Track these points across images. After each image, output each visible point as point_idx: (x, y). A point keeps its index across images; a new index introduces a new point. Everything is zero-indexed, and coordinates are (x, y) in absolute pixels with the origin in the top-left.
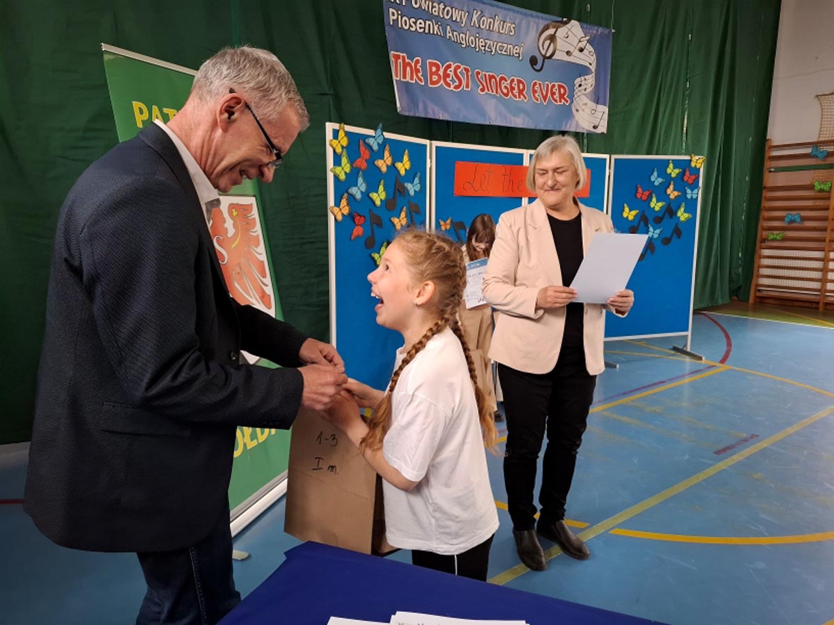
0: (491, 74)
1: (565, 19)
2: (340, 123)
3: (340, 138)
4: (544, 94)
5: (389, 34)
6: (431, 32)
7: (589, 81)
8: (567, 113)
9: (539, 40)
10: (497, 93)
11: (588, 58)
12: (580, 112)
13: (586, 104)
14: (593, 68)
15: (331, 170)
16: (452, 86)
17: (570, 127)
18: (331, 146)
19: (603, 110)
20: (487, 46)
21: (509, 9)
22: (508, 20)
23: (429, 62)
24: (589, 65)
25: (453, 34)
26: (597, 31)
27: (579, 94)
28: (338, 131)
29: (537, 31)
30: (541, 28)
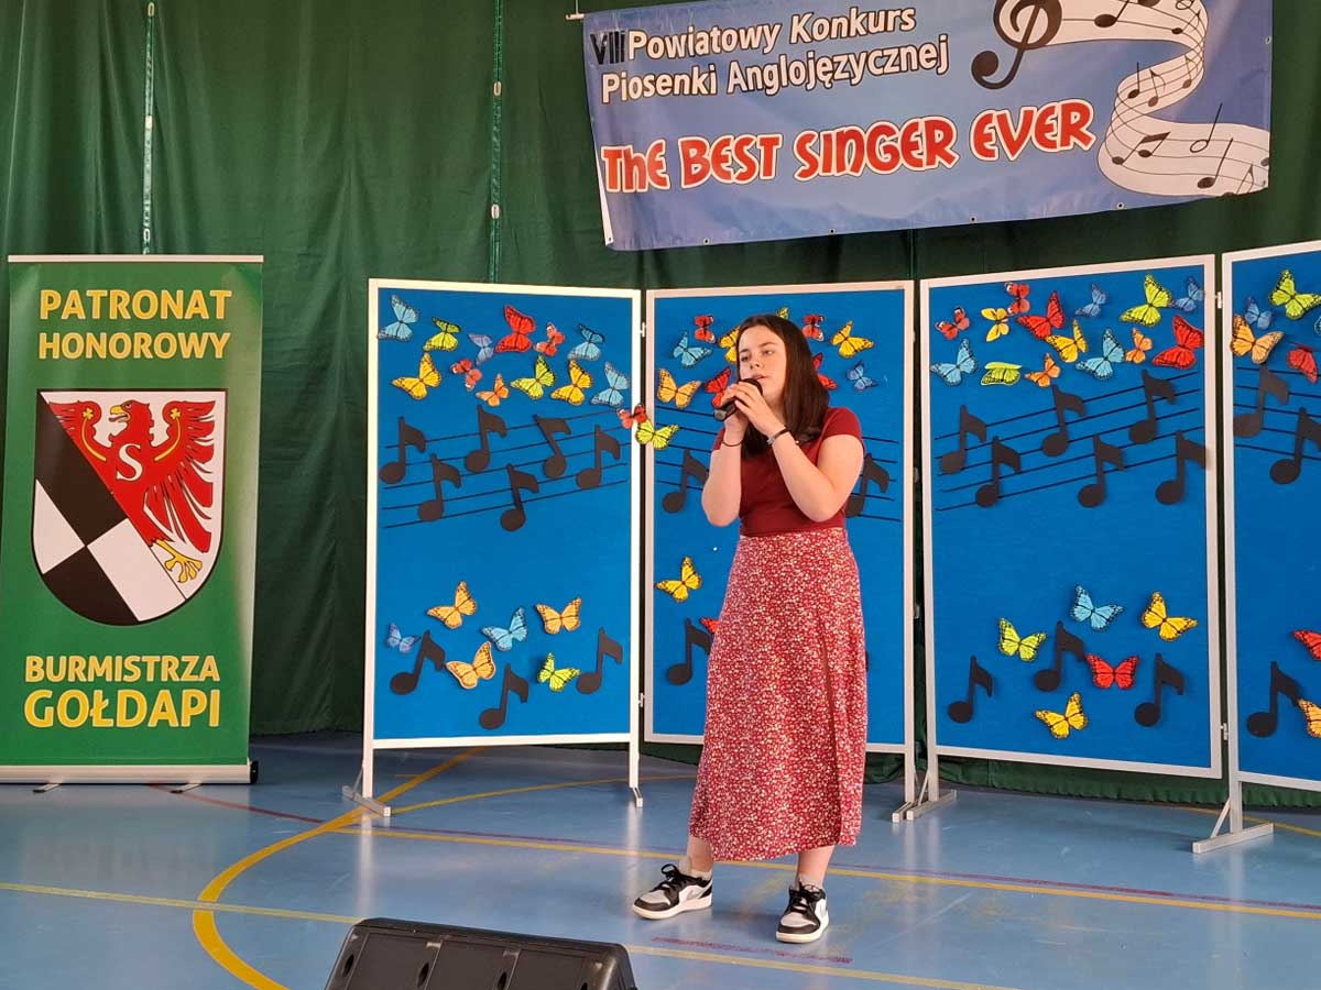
0: (845, 129)
4: (1015, 136)
5: (600, 120)
6: (686, 91)
12: (1130, 158)
13: (1157, 137)
16: (734, 177)
19: (1232, 135)
20: (841, 67)
23: (683, 144)
27: (1127, 115)
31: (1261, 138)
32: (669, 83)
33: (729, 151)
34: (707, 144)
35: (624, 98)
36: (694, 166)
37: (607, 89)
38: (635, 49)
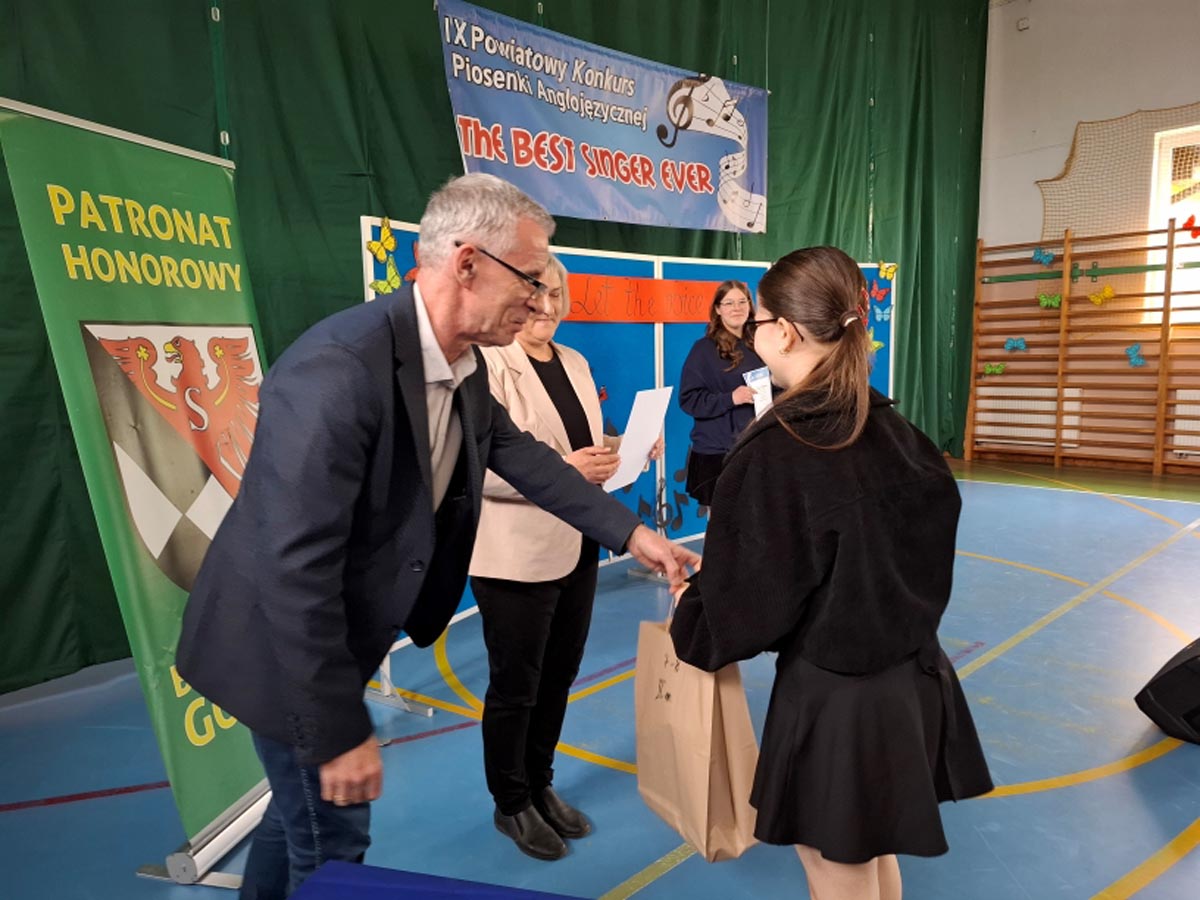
0: (604, 149)
1: (703, 75)
2: (382, 216)
3: (383, 238)
4: (679, 177)
5: (455, 91)
6: (515, 88)
7: (739, 162)
8: (711, 205)
9: (668, 103)
10: (613, 176)
11: (736, 129)
12: (729, 202)
13: (736, 193)
14: (744, 143)
15: (371, 286)
16: (548, 168)
17: (716, 225)
18: (370, 250)
19: (760, 201)
20: (597, 109)
21: (625, 60)
22: (624, 75)
23: (515, 132)
24: (738, 140)
25: (547, 94)
26: (748, 92)
27: (726, 178)
28: (380, 228)
29: (665, 89)
30: (671, 86)
31: (763, 200)
32: (502, 79)
33: (546, 145)
34: (530, 135)
35: (469, 79)
36: (522, 151)
37: (457, 67)
38: (476, 42)
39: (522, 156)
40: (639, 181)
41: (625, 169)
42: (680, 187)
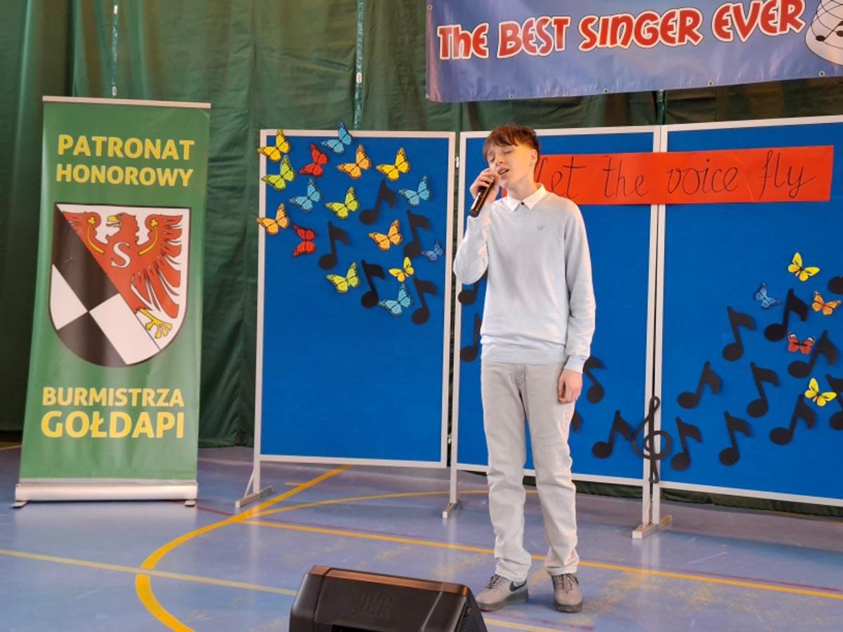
0: (620, 16)
3: (278, 144)
4: (746, 22)
10: (625, 42)
15: (263, 179)
16: (538, 50)
23: (502, 26)
28: (276, 136)
33: (533, 31)
34: (520, 28)
36: (509, 43)
39: (509, 47)
40: (672, 40)
41: (650, 30)
42: (744, 35)
